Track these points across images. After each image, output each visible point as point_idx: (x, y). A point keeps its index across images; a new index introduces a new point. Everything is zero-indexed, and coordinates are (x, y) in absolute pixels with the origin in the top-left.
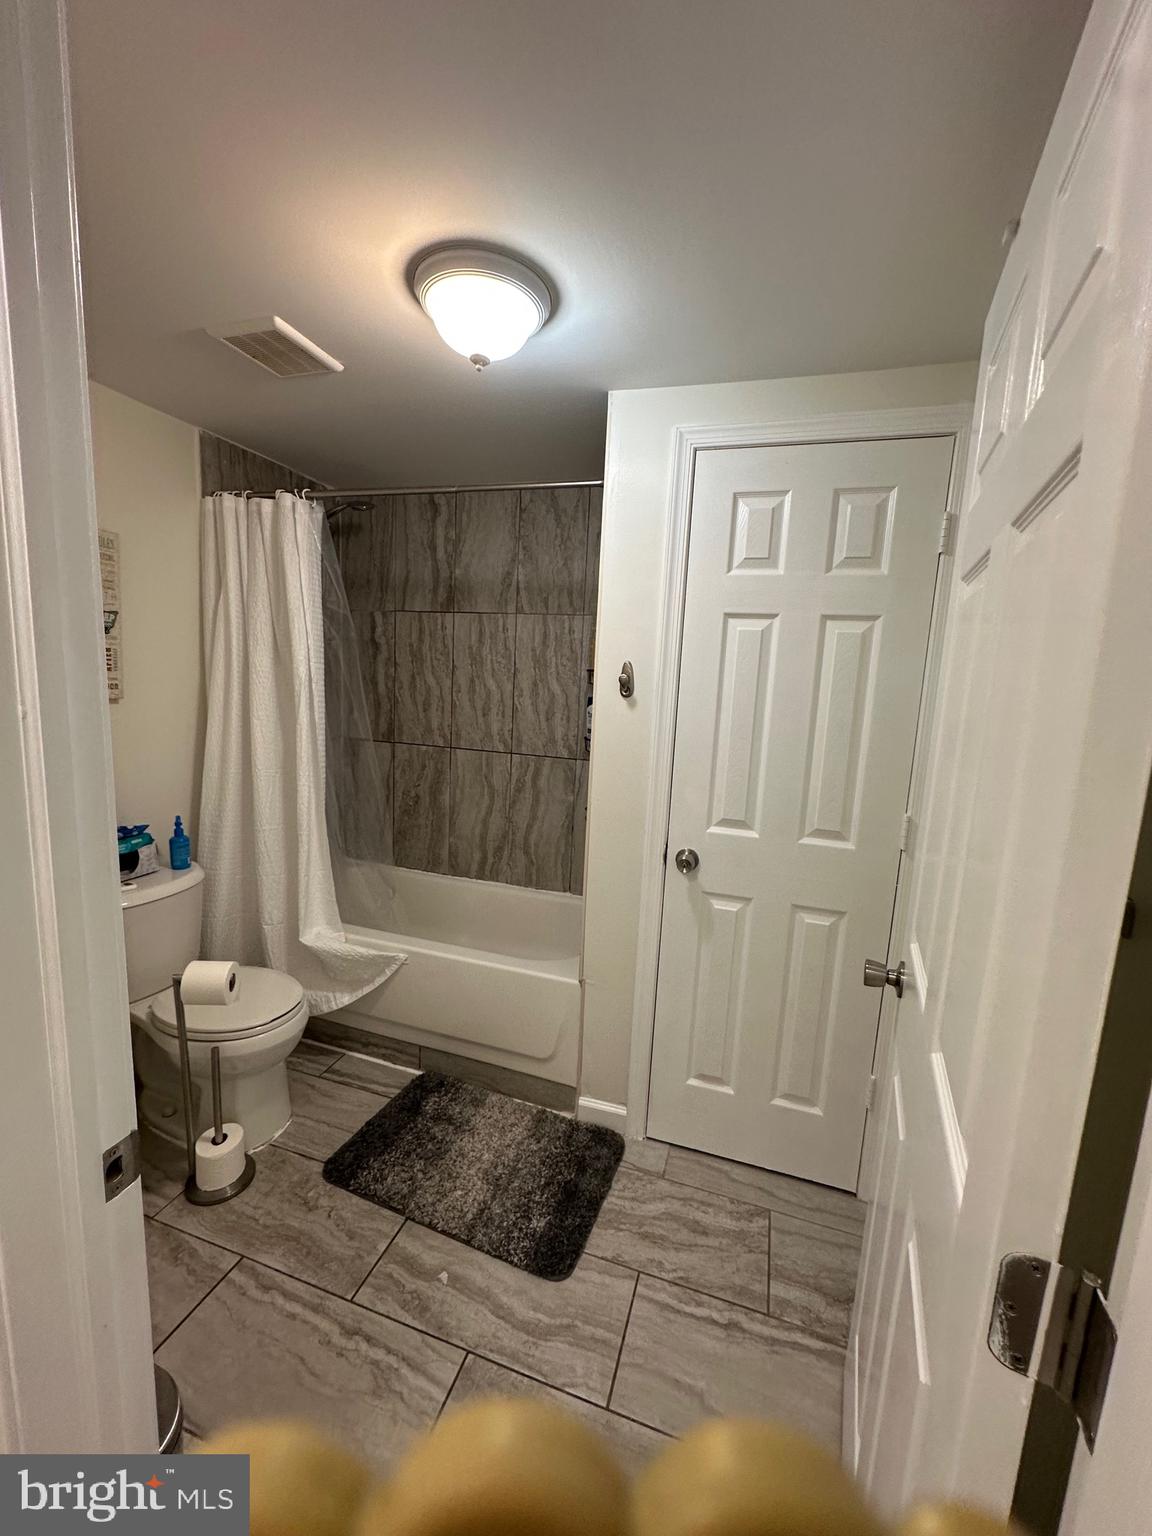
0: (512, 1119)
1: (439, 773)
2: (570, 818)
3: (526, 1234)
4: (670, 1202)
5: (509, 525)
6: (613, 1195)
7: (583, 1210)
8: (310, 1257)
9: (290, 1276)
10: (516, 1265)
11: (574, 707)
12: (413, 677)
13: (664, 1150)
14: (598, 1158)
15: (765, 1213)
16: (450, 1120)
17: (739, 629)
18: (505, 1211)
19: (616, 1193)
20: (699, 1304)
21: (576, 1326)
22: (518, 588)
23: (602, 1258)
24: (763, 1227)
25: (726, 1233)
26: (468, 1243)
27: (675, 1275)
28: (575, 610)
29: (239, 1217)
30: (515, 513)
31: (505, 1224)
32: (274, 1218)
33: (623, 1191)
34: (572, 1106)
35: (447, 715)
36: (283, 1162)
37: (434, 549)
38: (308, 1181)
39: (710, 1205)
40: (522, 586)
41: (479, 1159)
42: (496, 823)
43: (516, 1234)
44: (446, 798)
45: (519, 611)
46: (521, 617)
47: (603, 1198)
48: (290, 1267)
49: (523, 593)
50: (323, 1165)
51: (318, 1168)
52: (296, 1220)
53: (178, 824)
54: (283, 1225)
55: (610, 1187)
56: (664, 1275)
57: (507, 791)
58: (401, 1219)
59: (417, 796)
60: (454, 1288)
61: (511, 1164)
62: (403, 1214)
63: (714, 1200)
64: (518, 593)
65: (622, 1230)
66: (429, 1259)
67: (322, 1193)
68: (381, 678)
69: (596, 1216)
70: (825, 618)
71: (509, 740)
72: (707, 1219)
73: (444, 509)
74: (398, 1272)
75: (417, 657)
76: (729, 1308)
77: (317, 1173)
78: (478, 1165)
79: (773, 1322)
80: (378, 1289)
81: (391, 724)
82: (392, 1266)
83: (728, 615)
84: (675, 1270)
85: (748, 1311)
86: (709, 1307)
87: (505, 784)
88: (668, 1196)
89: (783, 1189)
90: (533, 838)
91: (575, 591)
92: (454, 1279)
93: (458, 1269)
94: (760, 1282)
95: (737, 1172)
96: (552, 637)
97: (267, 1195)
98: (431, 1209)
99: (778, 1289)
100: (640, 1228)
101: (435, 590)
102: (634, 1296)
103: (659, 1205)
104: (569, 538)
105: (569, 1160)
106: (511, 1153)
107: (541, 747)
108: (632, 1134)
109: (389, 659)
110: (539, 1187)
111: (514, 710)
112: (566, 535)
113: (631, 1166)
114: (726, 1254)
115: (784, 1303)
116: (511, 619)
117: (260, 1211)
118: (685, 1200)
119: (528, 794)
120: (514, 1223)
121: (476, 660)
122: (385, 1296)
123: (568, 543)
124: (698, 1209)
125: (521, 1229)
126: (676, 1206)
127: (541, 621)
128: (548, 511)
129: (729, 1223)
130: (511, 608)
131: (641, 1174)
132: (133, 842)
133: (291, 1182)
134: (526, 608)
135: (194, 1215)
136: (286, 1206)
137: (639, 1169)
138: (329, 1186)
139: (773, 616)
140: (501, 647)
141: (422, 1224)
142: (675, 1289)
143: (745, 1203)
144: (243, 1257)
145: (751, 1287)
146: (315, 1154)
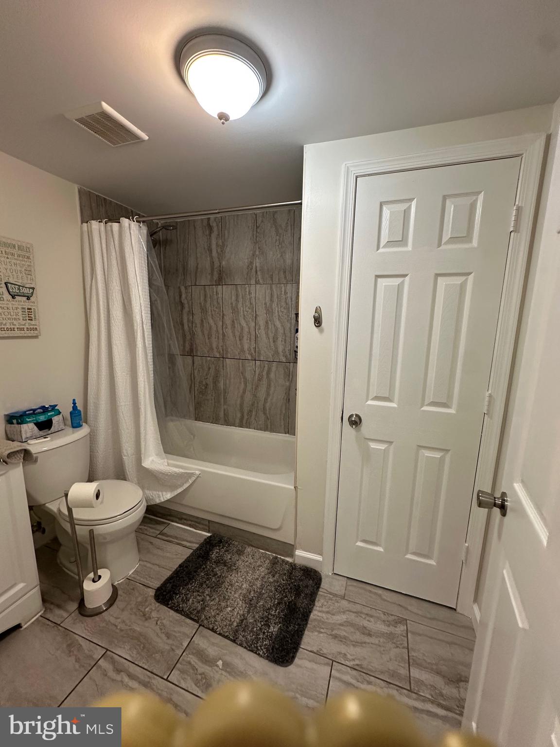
0: (259, 563)
1: (217, 372)
2: (287, 394)
3: (267, 636)
4: (348, 614)
5: (251, 235)
6: (316, 610)
7: (299, 620)
8: (145, 650)
9: (133, 663)
10: (261, 656)
11: (288, 334)
12: (202, 321)
13: (343, 581)
14: (307, 586)
15: (403, 621)
16: (225, 564)
17: (384, 284)
18: (255, 621)
19: (318, 608)
20: (369, 683)
21: (297, 698)
22: (256, 270)
23: (311, 651)
24: (404, 630)
25: (382, 635)
26: (234, 641)
27: (354, 663)
28: (287, 281)
29: (107, 624)
30: (254, 229)
31: (255, 629)
32: (126, 625)
33: (322, 607)
34: (292, 555)
35: (221, 341)
36: (133, 589)
37: (210, 251)
38: (146, 601)
39: (372, 616)
40: (258, 269)
41: (241, 588)
42: (248, 397)
43: (261, 636)
44: (221, 385)
45: (257, 283)
46: (258, 286)
47: (310, 612)
48: (133, 657)
49: (259, 273)
50: (154, 591)
51: (152, 593)
52: (138, 627)
53: (74, 403)
54: (131, 629)
55: (314, 605)
56: (348, 663)
57: (253, 380)
58: (197, 625)
59: (207, 384)
60: (226, 671)
61: (258, 590)
62: (197, 622)
63: (373, 612)
64: (256, 272)
65: (322, 633)
66: (212, 651)
67: (154, 609)
68: (185, 321)
69: (306, 624)
70: (437, 275)
71: (254, 353)
72: (372, 625)
73: (215, 229)
74: (193, 660)
75: (204, 310)
76: (387, 686)
77: (151, 596)
78: (240, 591)
79: (414, 696)
80: (182, 672)
81: (191, 345)
82: (191, 656)
83: (377, 277)
84: (354, 660)
85: (399, 688)
86: (375, 685)
87: (252, 376)
88: (348, 611)
89: (413, 606)
90: (268, 405)
91: (287, 271)
92: (226, 665)
93: (228, 659)
94: (404, 668)
95: (386, 595)
96: (275, 296)
97: (123, 610)
98: (213, 620)
99: (415, 673)
100: (332, 631)
101: (212, 274)
102: (330, 677)
103: (343, 616)
104: (283, 241)
105: (291, 588)
106: (258, 583)
107: (271, 356)
108: (326, 572)
109: (189, 312)
110: (274, 606)
111: (256, 337)
112: (281, 239)
113: (326, 591)
114: (382, 649)
115: (420, 682)
116: (253, 287)
117: (119, 620)
118: (358, 613)
119: (265, 382)
120: (261, 629)
121: (235, 310)
122: (186, 677)
123: (283, 245)
124: (365, 618)
125: (264, 633)
126: (352, 617)
127: (269, 288)
128: (271, 227)
129: (383, 628)
130: (253, 282)
131: (331, 596)
132: (49, 414)
133: (137, 602)
134: (261, 281)
135: (82, 623)
136: (133, 617)
137: (331, 593)
138: (158, 604)
139: (405, 276)
140: (248, 303)
141: (209, 629)
142: (354, 672)
143: (392, 615)
144: (107, 650)
145: (399, 672)
146: (151, 584)
